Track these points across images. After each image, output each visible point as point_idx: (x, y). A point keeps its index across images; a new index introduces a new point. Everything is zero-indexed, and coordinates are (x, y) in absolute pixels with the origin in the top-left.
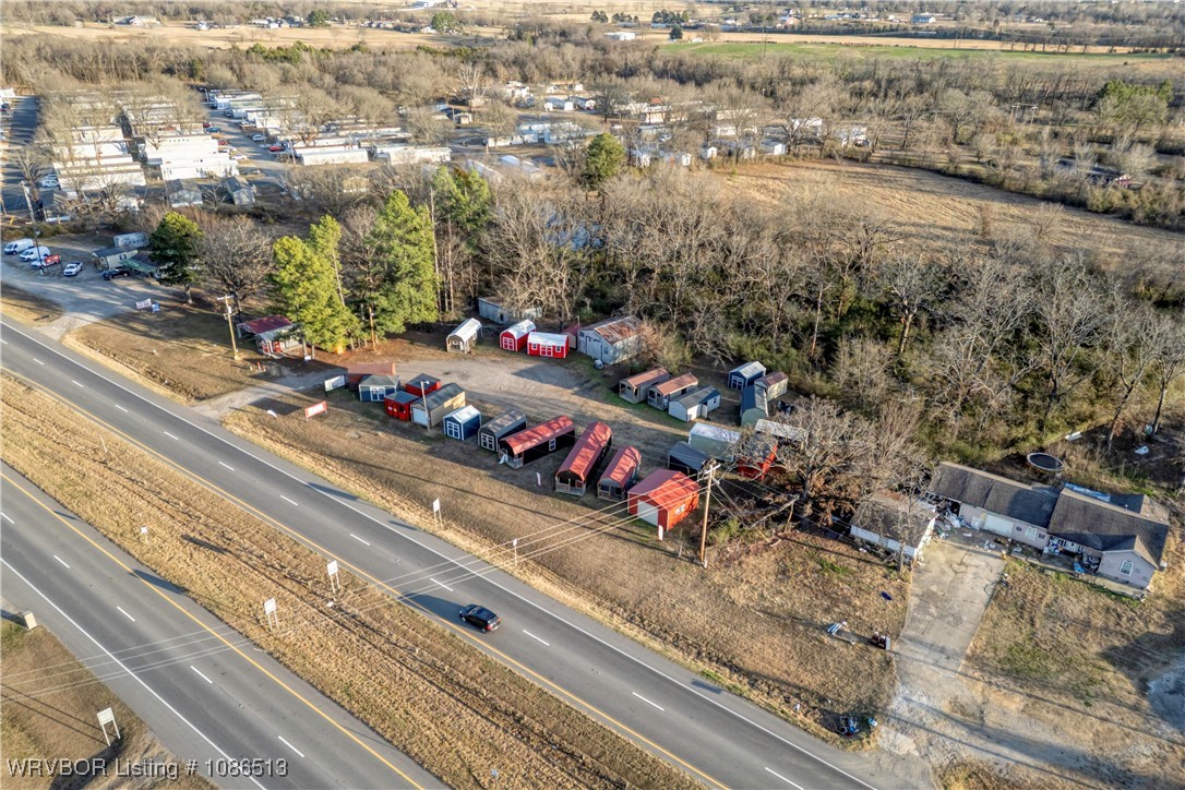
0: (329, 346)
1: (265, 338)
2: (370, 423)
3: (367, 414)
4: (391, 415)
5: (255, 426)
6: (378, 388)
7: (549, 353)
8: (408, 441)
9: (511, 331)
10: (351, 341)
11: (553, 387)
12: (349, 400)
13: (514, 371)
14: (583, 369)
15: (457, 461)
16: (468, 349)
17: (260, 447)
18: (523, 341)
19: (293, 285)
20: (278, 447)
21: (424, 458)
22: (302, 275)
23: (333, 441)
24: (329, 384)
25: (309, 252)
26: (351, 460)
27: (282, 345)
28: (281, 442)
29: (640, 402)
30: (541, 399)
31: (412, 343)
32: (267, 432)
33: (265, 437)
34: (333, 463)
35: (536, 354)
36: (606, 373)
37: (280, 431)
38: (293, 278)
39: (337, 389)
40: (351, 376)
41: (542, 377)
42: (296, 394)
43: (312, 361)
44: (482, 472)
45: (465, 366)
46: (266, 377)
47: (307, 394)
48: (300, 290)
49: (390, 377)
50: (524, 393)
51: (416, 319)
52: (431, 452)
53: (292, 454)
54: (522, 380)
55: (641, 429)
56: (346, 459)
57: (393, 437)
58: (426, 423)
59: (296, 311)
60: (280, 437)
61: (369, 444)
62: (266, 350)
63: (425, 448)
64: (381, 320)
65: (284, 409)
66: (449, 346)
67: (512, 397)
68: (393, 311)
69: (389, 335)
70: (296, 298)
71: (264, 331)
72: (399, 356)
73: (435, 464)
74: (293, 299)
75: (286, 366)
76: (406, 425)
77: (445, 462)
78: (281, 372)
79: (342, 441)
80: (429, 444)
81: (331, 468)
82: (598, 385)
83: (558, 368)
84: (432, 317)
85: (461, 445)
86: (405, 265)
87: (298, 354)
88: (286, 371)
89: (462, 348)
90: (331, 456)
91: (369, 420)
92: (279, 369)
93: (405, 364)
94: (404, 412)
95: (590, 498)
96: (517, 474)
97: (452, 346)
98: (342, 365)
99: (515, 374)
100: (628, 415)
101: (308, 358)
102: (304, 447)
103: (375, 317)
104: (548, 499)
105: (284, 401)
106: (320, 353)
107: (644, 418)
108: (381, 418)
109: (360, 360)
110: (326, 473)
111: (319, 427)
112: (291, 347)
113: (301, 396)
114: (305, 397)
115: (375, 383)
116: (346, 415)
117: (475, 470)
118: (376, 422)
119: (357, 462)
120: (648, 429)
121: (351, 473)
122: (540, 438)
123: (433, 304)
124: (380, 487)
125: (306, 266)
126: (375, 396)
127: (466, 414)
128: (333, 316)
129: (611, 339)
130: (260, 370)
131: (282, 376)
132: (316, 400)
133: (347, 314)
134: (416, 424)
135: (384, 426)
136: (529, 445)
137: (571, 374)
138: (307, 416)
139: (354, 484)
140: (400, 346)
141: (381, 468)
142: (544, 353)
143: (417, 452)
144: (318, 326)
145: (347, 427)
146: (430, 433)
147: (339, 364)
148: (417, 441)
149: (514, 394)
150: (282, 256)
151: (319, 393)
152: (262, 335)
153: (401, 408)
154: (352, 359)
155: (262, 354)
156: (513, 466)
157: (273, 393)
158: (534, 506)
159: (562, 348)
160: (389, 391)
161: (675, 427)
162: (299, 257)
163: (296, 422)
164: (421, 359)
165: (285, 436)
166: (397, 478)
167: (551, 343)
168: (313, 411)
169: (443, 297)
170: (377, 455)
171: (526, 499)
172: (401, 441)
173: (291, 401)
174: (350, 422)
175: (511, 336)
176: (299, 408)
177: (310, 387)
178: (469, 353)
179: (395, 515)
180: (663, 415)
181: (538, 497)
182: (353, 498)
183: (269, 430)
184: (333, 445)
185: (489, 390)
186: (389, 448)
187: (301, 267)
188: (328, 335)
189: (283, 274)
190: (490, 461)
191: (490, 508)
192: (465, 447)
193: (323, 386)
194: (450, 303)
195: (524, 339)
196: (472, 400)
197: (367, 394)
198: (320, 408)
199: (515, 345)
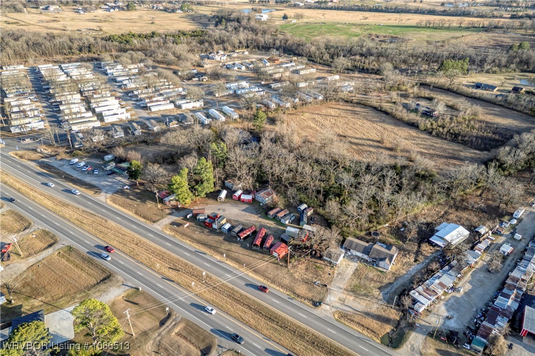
1: (166, 200)
2: (201, 229)
3: (200, 226)
4: (206, 226)
5: (171, 231)
6: (202, 218)
7: (247, 201)
8: (213, 234)
9: (236, 194)
12: (195, 222)
14: (257, 206)
16: (224, 201)
22: (179, 186)
24: (188, 216)
25: (181, 180)
27: (171, 202)
29: (273, 218)
31: (208, 200)
33: (175, 234)
35: (243, 202)
36: (263, 208)
37: (179, 233)
39: (190, 217)
40: (194, 214)
43: (181, 207)
45: (224, 206)
49: (205, 213)
51: (208, 192)
55: (273, 228)
57: (208, 233)
58: (216, 228)
61: (203, 236)
62: (167, 204)
64: (199, 193)
65: (179, 225)
66: (219, 201)
68: (202, 191)
72: (204, 203)
75: (174, 209)
76: (211, 229)
78: (172, 211)
80: (218, 235)
82: (261, 212)
84: (212, 190)
85: (227, 235)
86: (205, 178)
88: (175, 211)
89: (222, 201)
93: (208, 208)
95: (261, 250)
96: (242, 244)
100: (270, 223)
101: (179, 206)
102: (186, 237)
103: (197, 193)
104: (251, 251)
105: (177, 222)
107: (274, 224)
108: (204, 227)
111: (188, 230)
113: (182, 220)
115: (201, 216)
117: (231, 243)
120: (275, 228)
123: (212, 186)
125: (181, 184)
126: (201, 220)
127: (227, 226)
129: (264, 197)
130: (168, 212)
131: (173, 213)
132: (186, 222)
134: (213, 229)
136: (245, 235)
137: (254, 208)
138: (185, 227)
139: (202, 249)
140: (204, 200)
142: (245, 201)
145: (196, 230)
146: (218, 231)
147: (190, 208)
148: (215, 234)
150: (174, 181)
151: (186, 219)
153: (209, 224)
155: (165, 205)
156: (241, 241)
157: (174, 220)
159: (251, 200)
160: (205, 219)
161: (282, 227)
162: (178, 182)
163: (183, 229)
167: (247, 198)
170: (205, 239)
171: (245, 251)
173: (180, 222)
174: (196, 228)
175: (236, 196)
176: (182, 224)
177: (183, 217)
180: (279, 223)
181: (248, 251)
182: (205, 254)
183: (176, 232)
184: (194, 236)
189: (174, 186)
190: (235, 240)
191: (237, 254)
193: (186, 217)
194: (217, 185)
195: (240, 197)
196: (228, 221)
197: (199, 219)
198: (188, 225)
199: (237, 199)
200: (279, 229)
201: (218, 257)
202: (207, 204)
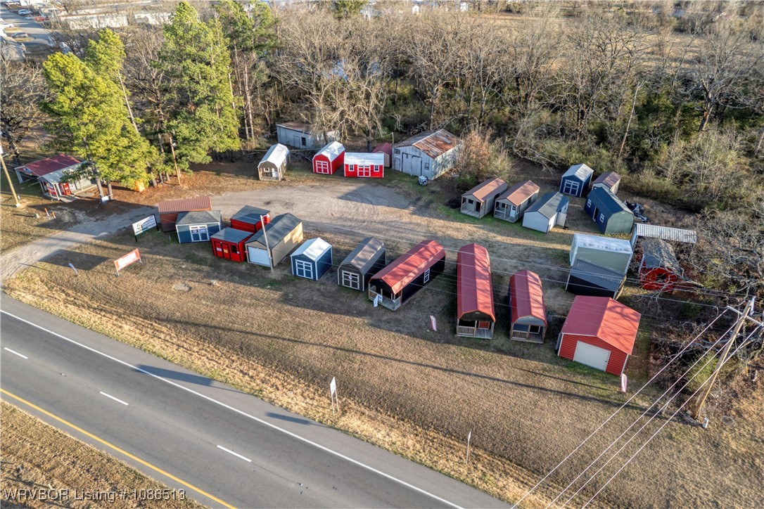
0: (130, 183)
1: (51, 180)
2: (197, 270)
3: (190, 258)
4: (222, 256)
5: (51, 289)
6: (199, 227)
7: (367, 174)
8: (253, 289)
9: (324, 153)
10: (153, 176)
11: (387, 209)
12: (165, 244)
13: (340, 195)
14: (407, 186)
15: (321, 308)
16: (280, 176)
17: (61, 317)
18: (339, 162)
19: (76, 112)
20: (85, 315)
21: (279, 309)
22: (85, 99)
23: (157, 298)
24: (137, 227)
25: (91, 74)
26: (187, 323)
27: (72, 187)
28: (89, 307)
29: (485, 216)
30: (382, 223)
31: (218, 174)
32: (67, 295)
33: (66, 302)
34: (164, 329)
35: (353, 175)
36: (433, 189)
37: (84, 292)
38: (74, 104)
39: (147, 232)
40: (162, 215)
41: (370, 198)
42: (98, 242)
43: (110, 201)
44: (357, 320)
45: (284, 194)
46: (58, 224)
47: (112, 241)
48: (85, 118)
49: (211, 213)
50: (360, 218)
51: (220, 148)
52: (285, 300)
53: (106, 323)
54: (351, 204)
55: (507, 247)
56: (180, 322)
57: (231, 284)
58: (267, 263)
59: (84, 144)
60: (86, 299)
61: (203, 298)
62: (54, 194)
63: (276, 295)
64: (183, 150)
65: (87, 262)
66: (260, 173)
67: (349, 223)
68: (197, 140)
69: (195, 167)
70: (82, 127)
71: (48, 172)
72: (208, 188)
73: (296, 315)
74: (79, 129)
75: (81, 210)
76: (243, 267)
77: (307, 311)
78: (75, 217)
79: (169, 297)
80: (279, 290)
81: (162, 336)
82: (431, 202)
83: (381, 187)
84: (236, 145)
85: (317, 286)
86: (203, 90)
87: (92, 195)
88: (81, 216)
89: (274, 175)
90: (159, 319)
91: (196, 266)
92: (73, 214)
93: (218, 197)
94: (237, 253)
95: (501, 341)
96: (400, 317)
97: (263, 174)
98: (146, 203)
99: (341, 198)
100: (481, 231)
101: (105, 199)
102: (121, 311)
103: (176, 149)
104: (453, 348)
105: (84, 252)
106: (118, 192)
107: (502, 235)
108: (209, 261)
109: (167, 197)
110: (157, 345)
111: (136, 281)
112: (82, 187)
113: (105, 243)
114: (110, 245)
115: (194, 221)
116: (166, 263)
117: (347, 318)
118: (205, 268)
119: (196, 325)
120: (513, 245)
121: (191, 341)
122: (416, 271)
123: (235, 131)
124: (235, 358)
125: (89, 87)
126: (196, 236)
127: (317, 249)
128: (129, 147)
129: (431, 154)
130: (49, 217)
131: (76, 222)
132: (124, 247)
133: (145, 145)
134: (254, 266)
135: (216, 273)
136: (407, 281)
137: (397, 193)
138: (118, 269)
139: (202, 360)
140: (205, 178)
141: (230, 330)
142: (361, 174)
143: (268, 303)
144: (113, 159)
145: (171, 277)
146: (275, 274)
147: (143, 201)
148: (263, 287)
149: (350, 220)
150: (56, 76)
151: (127, 238)
152: (46, 177)
153: (233, 248)
154: (157, 195)
155: (49, 199)
156: (390, 307)
157: (69, 244)
158: (441, 361)
159: (381, 166)
160: (213, 230)
161: (537, 240)
162: (79, 76)
163: (105, 277)
164: (233, 190)
165: (92, 298)
166: (253, 340)
167: (368, 163)
168: (123, 262)
169: (243, 124)
170: (218, 311)
171: (427, 352)
172: (243, 289)
173: (94, 252)
174: (173, 271)
175: (325, 159)
176: (104, 259)
177: (114, 231)
178: (283, 179)
179: (271, 402)
180: (517, 227)
181: (441, 347)
182: (206, 381)
183: (70, 292)
184: (159, 303)
185: (321, 217)
186: (231, 301)
187: (83, 88)
188: (127, 170)
189: (62, 98)
190: (359, 303)
191: (392, 371)
192: (322, 287)
193: (131, 229)
194: (250, 131)
195: (339, 160)
196: (313, 231)
197: (186, 234)
198: (132, 257)
199: (330, 170)
200: (530, 248)
201: (295, 399)
202: (219, 191)
